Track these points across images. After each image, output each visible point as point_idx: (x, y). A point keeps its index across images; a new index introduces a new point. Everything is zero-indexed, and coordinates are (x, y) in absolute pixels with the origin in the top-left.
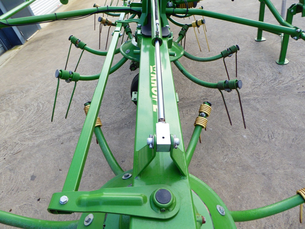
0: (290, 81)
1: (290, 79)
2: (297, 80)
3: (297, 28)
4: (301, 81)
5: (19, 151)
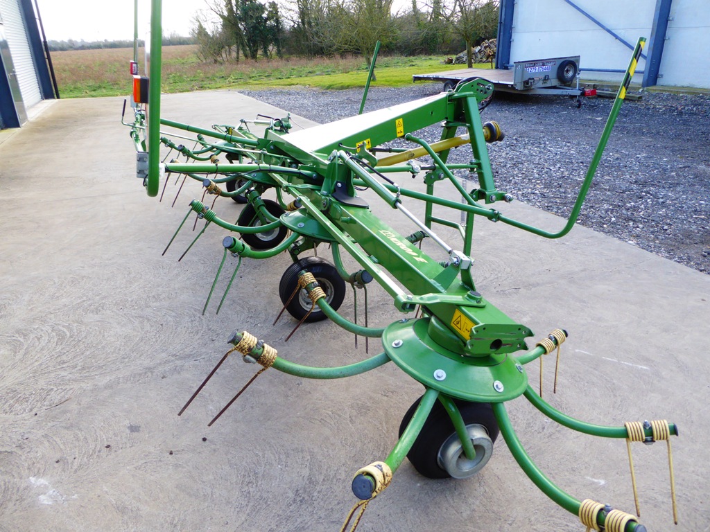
0: (483, 280)
1: (482, 278)
2: (490, 279)
3: (494, 210)
4: (496, 280)
5: (63, 400)
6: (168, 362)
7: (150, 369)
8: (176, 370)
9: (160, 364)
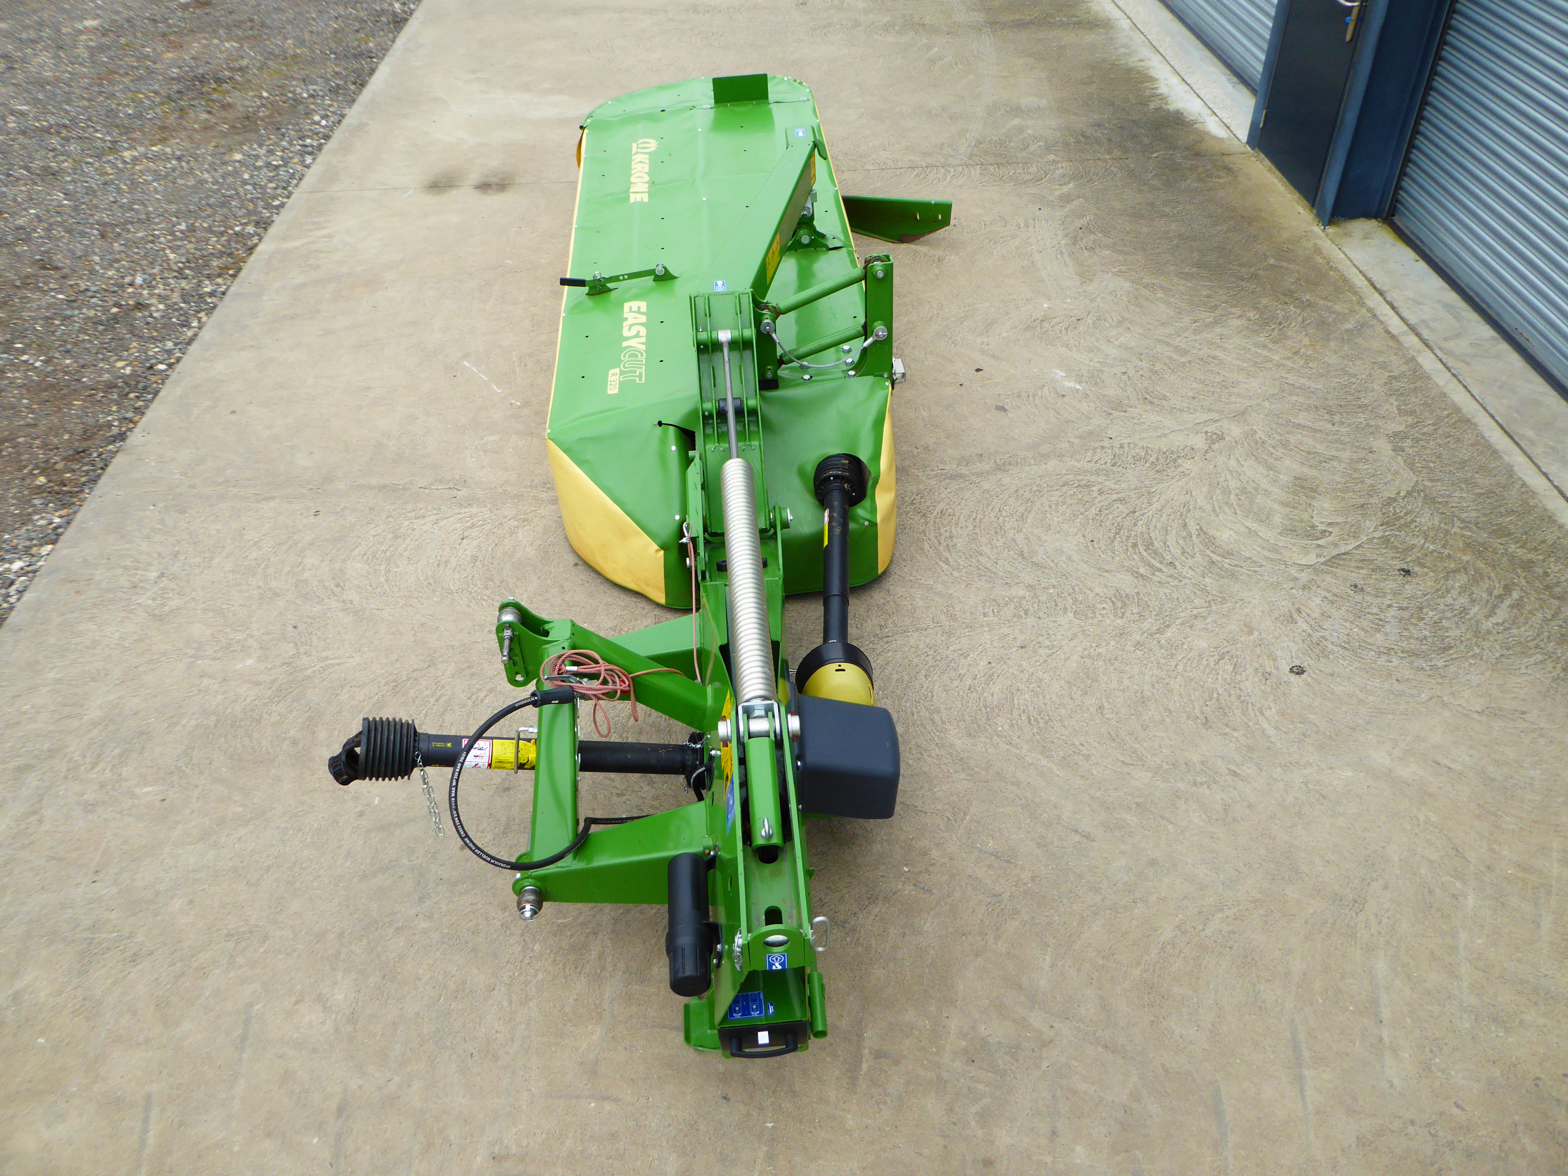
6: (979, 474)
7: (1000, 468)
8: (967, 461)
9: (988, 473)
